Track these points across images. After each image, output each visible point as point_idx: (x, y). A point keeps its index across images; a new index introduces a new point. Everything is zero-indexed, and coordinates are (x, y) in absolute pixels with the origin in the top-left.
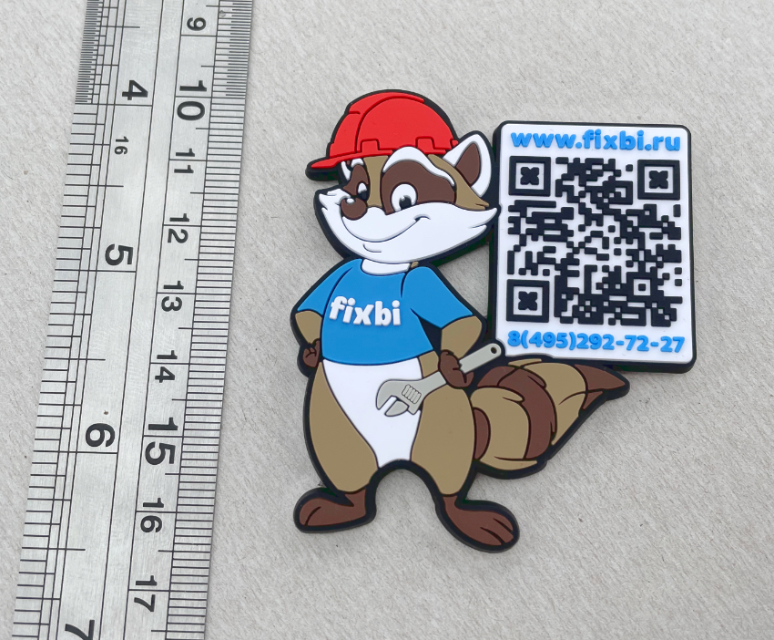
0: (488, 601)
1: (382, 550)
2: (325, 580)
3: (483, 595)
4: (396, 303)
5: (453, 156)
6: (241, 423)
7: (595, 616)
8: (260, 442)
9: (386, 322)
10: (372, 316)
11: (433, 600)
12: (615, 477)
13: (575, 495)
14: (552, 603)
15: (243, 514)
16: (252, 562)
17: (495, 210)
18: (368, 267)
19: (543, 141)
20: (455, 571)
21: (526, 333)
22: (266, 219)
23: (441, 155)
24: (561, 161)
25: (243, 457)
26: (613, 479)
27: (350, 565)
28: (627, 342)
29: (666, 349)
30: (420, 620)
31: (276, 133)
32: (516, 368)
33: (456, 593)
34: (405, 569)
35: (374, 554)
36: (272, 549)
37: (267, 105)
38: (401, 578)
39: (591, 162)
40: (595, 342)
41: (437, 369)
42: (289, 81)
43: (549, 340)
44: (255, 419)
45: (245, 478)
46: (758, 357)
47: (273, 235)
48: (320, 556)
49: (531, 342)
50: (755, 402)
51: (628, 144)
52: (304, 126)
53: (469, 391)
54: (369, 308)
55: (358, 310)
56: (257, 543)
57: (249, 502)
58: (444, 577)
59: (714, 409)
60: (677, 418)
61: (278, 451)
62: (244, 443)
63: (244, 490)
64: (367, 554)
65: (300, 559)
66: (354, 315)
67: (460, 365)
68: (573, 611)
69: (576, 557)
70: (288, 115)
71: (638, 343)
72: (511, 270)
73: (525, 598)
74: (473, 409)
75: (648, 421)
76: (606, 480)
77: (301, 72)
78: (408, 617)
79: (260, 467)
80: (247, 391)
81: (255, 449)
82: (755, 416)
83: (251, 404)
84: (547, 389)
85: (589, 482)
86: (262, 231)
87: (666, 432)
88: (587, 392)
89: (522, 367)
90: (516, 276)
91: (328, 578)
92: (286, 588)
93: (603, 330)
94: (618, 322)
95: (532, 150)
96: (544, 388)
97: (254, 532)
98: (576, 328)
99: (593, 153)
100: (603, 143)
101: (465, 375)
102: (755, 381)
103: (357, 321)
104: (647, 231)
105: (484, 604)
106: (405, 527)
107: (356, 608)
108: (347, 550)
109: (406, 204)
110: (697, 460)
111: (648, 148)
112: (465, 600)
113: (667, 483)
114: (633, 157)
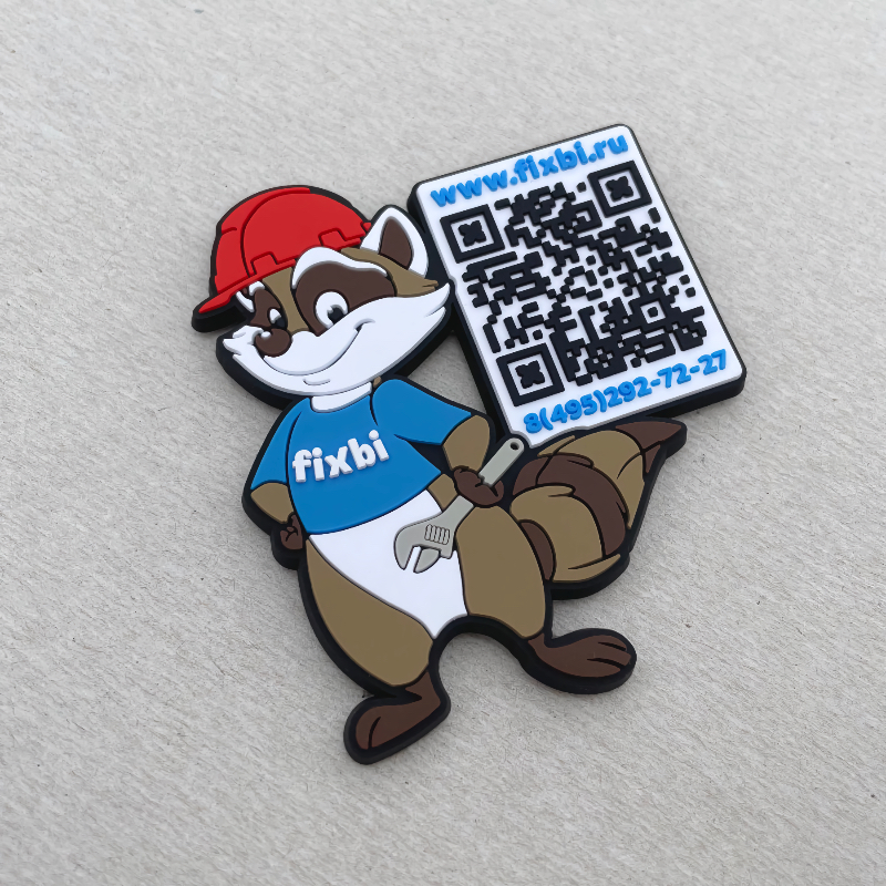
0: (621, 770)
1: (465, 764)
2: (408, 832)
3: (613, 765)
4: (374, 434)
5: (372, 241)
6: (217, 679)
7: (752, 731)
8: (252, 693)
9: (371, 460)
10: (350, 458)
11: (555, 798)
12: (704, 559)
13: (669, 599)
14: (698, 738)
15: (265, 795)
16: (302, 851)
17: (447, 286)
18: (320, 404)
19: (471, 190)
20: (567, 751)
21: (543, 411)
22: (153, 414)
23: (357, 245)
24: (501, 205)
25: (238, 721)
26: (703, 563)
27: (433, 800)
28: (663, 379)
29: (709, 371)
30: (549, 830)
31: (125, 307)
32: (550, 457)
33: (580, 777)
34: (504, 775)
35: (458, 773)
36: (323, 824)
37: (100, 278)
38: (504, 788)
39: (535, 194)
40: (627, 392)
41: (456, 493)
42: (118, 241)
43: (573, 409)
44: (235, 667)
45: (251, 747)
46: (801, 362)
47: (169, 431)
48: (390, 805)
49: (553, 420)
50: (821, 413)
51: (568, 161)
52: (157, 288)
53: (505, 504)
54: (342, 451)
55: (330, 459)
56: (299, 824)
57: (268, 776)
58: (557, 764)
59: (779, 438)
60: (744, 465)
61: (281, 695)
62: (232, 704)
63: (256, 763)
64: (450, 777)
65: (366, 821)
66: (327, 467)
67: (482, 479)
68: (727, 737)
69: (701, 671)
70: (133, 281)
71: (675, 376)
72: (495, 348)
73: (663, 746)
74: (519, 523)
75: (713, 481)
76: (696, 567)
77: (128, 226)
78: (532, 833)
79: (265, 725)
80: (210, 635)
81: (250, 706)
82: (828, 428)
83: (221, 650)
84: (595, 466)
85: (678, 577)
86: (153, 431)
87: (738, 485)
88: (643, 452)
89: (556, 453)
90: (505, 352)
91: (411, 829)
92: (362, 866)
93: (631, 375)
94: (643, 360)
95: (462, 204)
96: (591, 465)
97: (290, 812)
98: (599, 385)
99: (533, 184)
100: (540, 169)
101: (493, 488)
102: (809, 390)
103: (334, 472)
104: (632, 249)
105: (618, 777)
106: (483, 722)
107: (462, 852)
108: (421, 783)
109: (336, 315)
110: (787, 503)
111: (592, 159)
112: (594, 781)
113: (765, 542)
114: (580, 174)
